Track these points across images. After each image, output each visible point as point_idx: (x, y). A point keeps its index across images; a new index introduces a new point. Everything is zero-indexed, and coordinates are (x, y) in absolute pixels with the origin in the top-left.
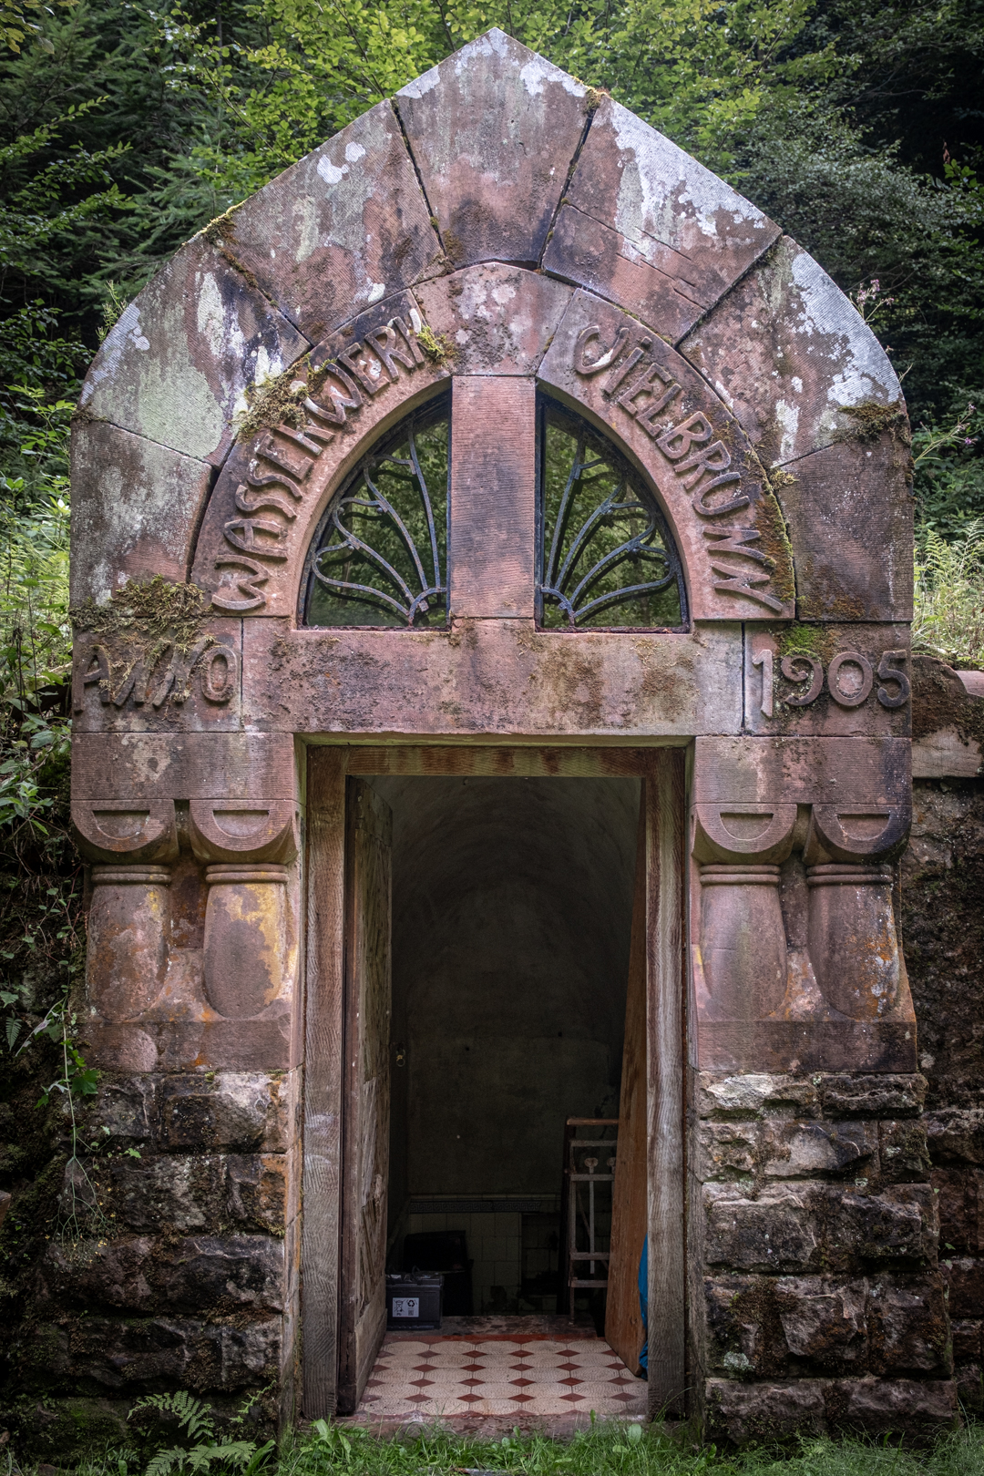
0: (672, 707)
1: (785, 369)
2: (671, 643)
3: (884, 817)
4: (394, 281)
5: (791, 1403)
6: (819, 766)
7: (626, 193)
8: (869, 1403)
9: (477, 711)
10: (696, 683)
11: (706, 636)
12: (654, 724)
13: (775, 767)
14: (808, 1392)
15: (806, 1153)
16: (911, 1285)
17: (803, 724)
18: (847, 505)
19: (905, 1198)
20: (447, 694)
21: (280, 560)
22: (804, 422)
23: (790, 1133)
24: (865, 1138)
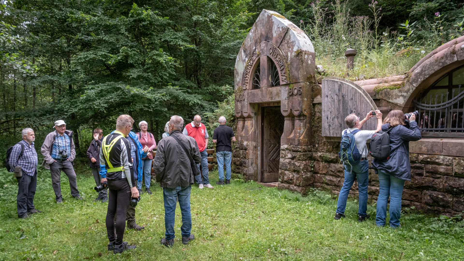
0: (279, 97)
1: (289, 47)
2: (278, 88)
3: (299, 110)
4: (256, 46)
5: (284, 186)
6: (292, 104)
7: (273, 28)
8: (292, 188)
9: (262, 99)
10: (281, 93)
11: (282, 87)
12: (277, 99)
13: (288, 104)
14: (286, 185)
15: (289, 156)
16: (298, 174)
17: (291, 98)
18: (295, 66)
19: (298, 163)
20: (260, 97)
21: (247, 83)
22: (291, 55)
23: (288, 153)
24: (295, 154)
